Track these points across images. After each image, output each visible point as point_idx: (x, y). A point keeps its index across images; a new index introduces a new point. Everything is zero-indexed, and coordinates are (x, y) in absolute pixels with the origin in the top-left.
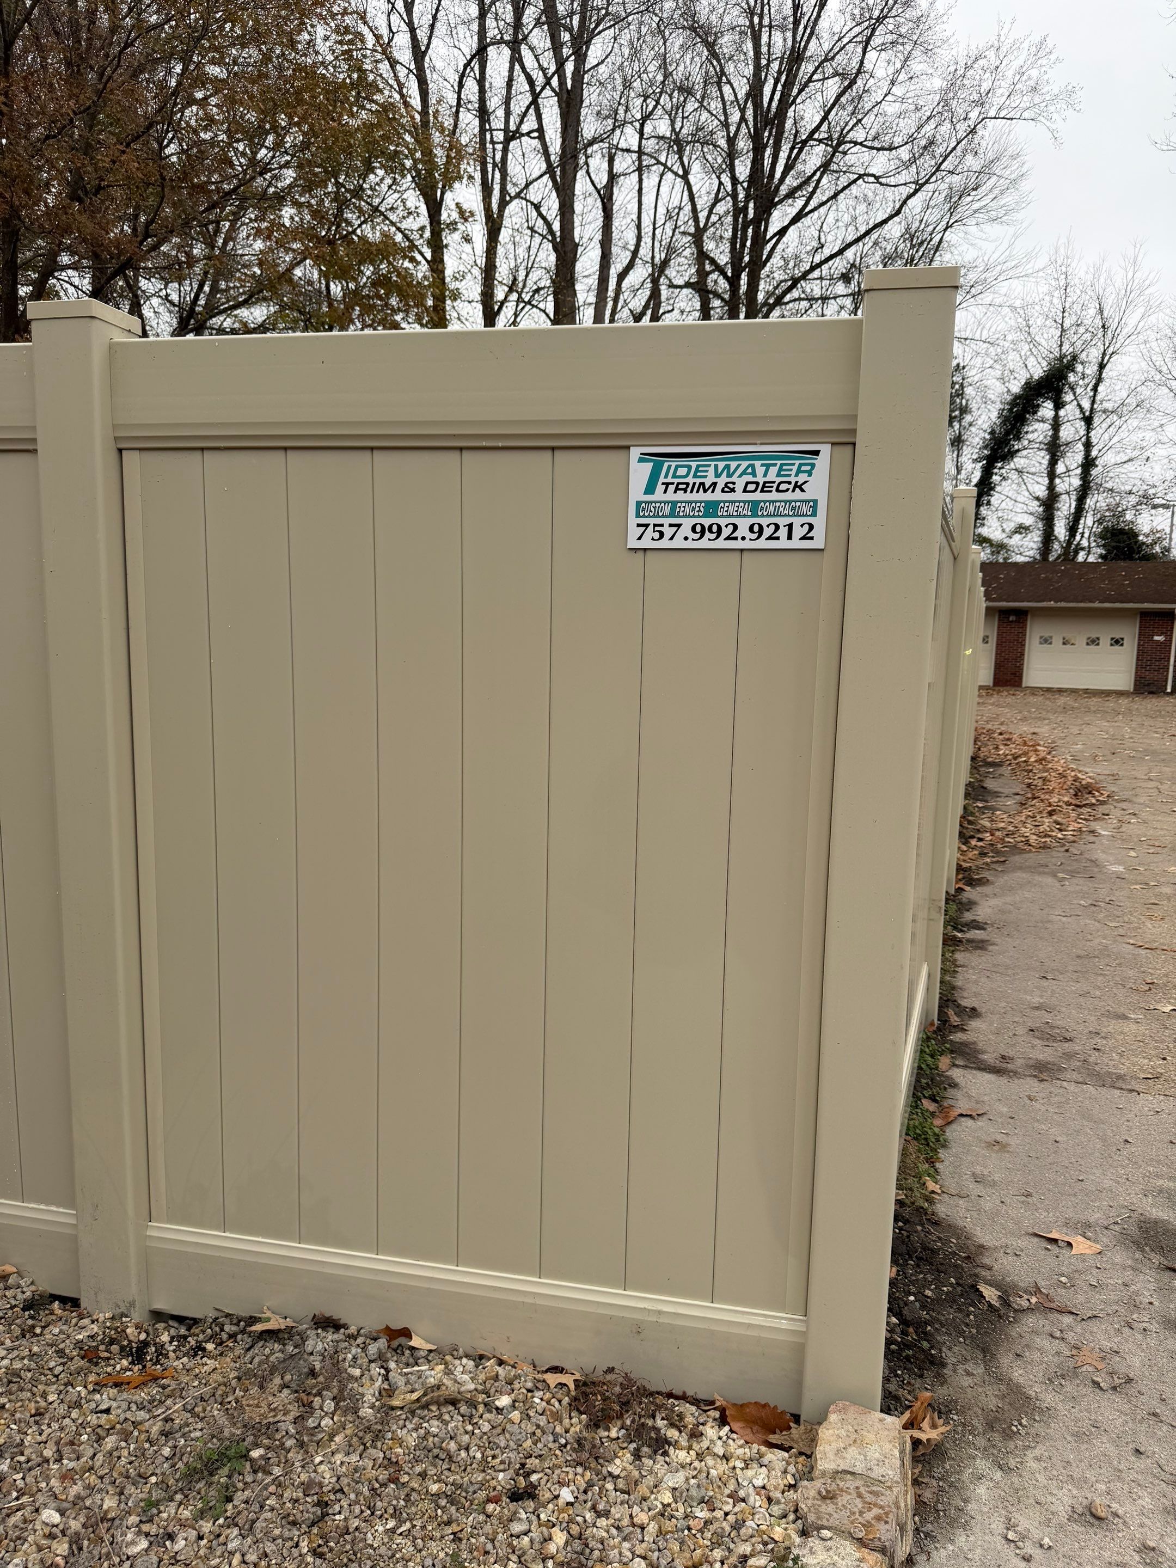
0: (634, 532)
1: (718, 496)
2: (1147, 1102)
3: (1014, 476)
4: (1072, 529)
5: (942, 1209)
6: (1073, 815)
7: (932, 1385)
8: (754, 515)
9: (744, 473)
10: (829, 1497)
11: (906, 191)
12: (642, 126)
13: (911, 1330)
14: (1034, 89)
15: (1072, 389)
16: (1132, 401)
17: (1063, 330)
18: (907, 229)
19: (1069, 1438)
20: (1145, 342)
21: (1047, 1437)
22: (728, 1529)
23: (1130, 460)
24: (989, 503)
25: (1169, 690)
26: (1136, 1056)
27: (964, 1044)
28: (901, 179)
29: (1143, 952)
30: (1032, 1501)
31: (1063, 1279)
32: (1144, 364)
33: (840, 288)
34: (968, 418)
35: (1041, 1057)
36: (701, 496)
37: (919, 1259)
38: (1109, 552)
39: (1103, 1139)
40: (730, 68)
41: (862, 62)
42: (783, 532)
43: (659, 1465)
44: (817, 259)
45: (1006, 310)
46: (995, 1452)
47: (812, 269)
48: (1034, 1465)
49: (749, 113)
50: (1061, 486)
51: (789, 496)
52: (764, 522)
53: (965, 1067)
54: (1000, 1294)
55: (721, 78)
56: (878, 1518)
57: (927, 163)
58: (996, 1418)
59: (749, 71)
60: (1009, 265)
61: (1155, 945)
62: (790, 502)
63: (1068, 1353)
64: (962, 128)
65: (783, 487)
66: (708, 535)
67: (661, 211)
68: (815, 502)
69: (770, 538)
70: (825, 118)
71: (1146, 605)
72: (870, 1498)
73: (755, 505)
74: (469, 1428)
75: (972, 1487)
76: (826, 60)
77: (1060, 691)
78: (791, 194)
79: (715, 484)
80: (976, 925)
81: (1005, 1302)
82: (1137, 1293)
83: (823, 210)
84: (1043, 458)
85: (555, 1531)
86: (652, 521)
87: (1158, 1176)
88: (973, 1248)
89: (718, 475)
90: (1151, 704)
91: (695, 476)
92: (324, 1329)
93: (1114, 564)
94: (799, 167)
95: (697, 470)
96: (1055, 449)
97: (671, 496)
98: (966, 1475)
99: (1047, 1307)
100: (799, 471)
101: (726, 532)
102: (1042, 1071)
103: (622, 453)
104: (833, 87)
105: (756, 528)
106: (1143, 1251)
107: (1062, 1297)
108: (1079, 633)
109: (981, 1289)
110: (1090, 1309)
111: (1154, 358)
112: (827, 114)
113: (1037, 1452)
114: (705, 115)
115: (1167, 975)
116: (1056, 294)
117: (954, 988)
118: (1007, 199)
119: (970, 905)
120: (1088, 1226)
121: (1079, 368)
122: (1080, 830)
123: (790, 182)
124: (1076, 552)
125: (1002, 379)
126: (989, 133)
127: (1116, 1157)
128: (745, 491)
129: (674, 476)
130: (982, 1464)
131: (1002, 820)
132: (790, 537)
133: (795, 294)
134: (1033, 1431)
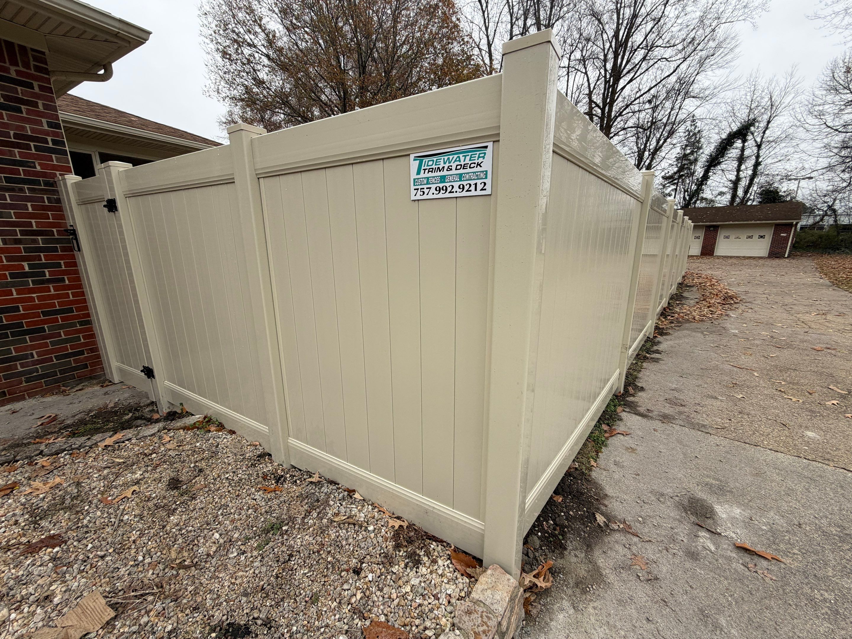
0: (413, 192)
1: (445, 173)
2: (713, 440)
3: (720, 172)
4: (746, 192)
5: (594, 474)
6: (720, 308)
7: (557, 558)
8: (461, 180)
9: (456, 161)
10: (469, 612)
11: (679, 62)
12: (570, 56)
13: (558, 528)
14: (745, 7)
15: (753, 134)
16: (784, 136)
17: (751, 109)
18: (678, 78)
19: (614, 601)
20: (793, 109)
21: (604, 598)
22: (427, 611)
23: (780, 161)
24: (706, 184)
25: (786, 256)
26: (715, 417)
27: (632, 402)
28: (677, 58)
29: (735, 369)
30: (583, 630)
31: (640, 519)
32: (791, 119)
33: (647, 106)
34: (701, 151)
35: (667, 412)
36: (439, 174)
37: (574, 496)
38: (763, 200)
39: (685, 454)
40: (607, 27)
41: (663, 12)
42: (473, 187)
43: (412, 574)
44: (638, 95)
45: (722, 105)
46: (574, 599)
47: (635, 100)
48: (592, 611)
49: (613, 44)
50: (742, 175)
51: (475, 170)
52: (465, 183)
53: (629, 412)
54: (605, 520)
55: (603, 31)
56: (484, 632)
57: (691, 48)
58: (581, 581)
59: (614, 26)
60: (726, 85)
61: (743, 366)
62: (475, 172)
63: (630, 557)
64: (708, 30)
65: (472, 166)
66: (442, 191)
67: (575, 86)
68: (486, 171)
69: (467, 191)
70: (645, 38)
71: (778, 221)
72: (485, 619)
73: (461, 175)
74: (355, 536)
75: (557, 613)
76: (648, 15)
77: (731, 257)
78: (628, 72)
79: (444, 167)
80: (658, 352)
81: (607, 525)
82: (676, 534)
83: (642, 76)
84: (735, 164)
85: (359, 592)
86: (420, 187)
87: (708, 476)
88: (602, 495)
89: (445, 163)
90: (776, 262)
91: (436, 165)
92: (331, 484)
93: (764, 205)
94: (632, 61)
95: (436, 162)
96: (741, 160)
97: (427, 175)
98: (556, 607)
99: (627, 530)
100: (479, 157)
101: (449, 189)
102: (665, 418)
103: (407, 158)
104: (650, 25)
105: (461, 187)
106: (687, 513)
107: (637, 527)
108: (743, 234)
109: (597, 516)
110: (649, 536)
111: (797, 115)
112: (646, 36)
113: (595, 604)
114: (595, 47)
115: (745, 381)
116: (749, 94)
117: (637, 378)
118: (729, 57)
119: (659, 343)
120: (662, 495)
121: (757, 124)
122: (722, 314)
123: (629, 67)
124: (747, 201)
125: (718, 134)
126: (721, 32)
127: (688, 464)
128: (456, 169)
129: (428, 166)
130: (566, 604)
131: (686, 309)
132: (476, 190)
133: (627, 110)
134: (597, 592)
